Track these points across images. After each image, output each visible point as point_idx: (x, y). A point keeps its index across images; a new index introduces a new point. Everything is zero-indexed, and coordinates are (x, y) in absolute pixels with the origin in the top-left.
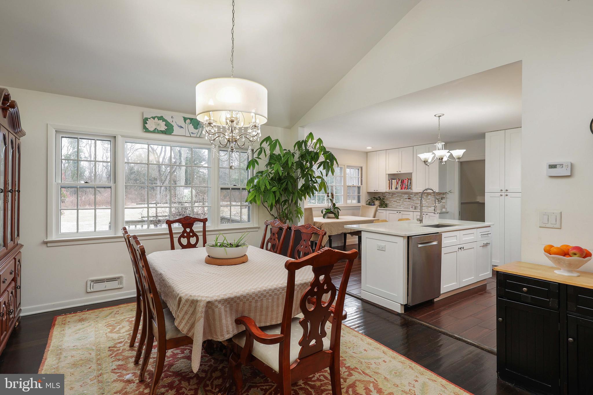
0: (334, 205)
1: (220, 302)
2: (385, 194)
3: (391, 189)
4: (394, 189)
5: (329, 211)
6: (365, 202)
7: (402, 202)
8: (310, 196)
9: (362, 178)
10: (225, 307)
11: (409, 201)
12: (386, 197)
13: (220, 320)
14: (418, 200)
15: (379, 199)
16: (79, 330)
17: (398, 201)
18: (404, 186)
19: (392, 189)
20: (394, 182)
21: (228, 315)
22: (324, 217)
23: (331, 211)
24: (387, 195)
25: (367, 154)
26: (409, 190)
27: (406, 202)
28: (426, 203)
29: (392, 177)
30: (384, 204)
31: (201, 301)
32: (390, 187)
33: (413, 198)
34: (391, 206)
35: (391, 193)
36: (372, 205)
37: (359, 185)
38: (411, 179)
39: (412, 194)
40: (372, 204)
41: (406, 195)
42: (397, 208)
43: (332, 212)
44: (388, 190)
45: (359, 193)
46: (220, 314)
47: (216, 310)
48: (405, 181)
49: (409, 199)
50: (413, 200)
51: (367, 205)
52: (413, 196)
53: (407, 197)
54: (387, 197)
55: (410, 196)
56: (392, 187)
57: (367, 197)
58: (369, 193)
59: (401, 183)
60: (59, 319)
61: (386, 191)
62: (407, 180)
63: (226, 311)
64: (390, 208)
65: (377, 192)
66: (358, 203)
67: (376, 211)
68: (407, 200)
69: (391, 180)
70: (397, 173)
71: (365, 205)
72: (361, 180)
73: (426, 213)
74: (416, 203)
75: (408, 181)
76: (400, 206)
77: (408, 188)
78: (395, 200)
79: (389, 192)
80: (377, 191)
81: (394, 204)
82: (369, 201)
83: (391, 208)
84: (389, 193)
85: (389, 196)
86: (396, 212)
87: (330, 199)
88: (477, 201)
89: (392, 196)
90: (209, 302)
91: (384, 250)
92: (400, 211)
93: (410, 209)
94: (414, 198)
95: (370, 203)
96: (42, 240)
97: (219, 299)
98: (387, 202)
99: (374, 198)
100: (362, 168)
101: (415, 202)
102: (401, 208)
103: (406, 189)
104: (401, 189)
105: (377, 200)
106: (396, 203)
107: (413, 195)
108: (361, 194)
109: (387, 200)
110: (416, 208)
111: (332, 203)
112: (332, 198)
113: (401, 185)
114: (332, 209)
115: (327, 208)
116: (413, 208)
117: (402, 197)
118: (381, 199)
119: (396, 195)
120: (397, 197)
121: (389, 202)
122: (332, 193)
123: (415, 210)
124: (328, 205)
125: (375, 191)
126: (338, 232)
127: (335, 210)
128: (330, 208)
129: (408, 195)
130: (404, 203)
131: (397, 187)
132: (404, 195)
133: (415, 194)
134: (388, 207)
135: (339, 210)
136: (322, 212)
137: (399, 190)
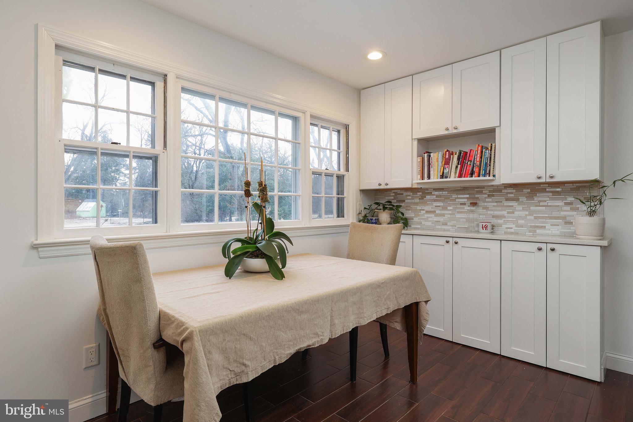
0: (269, 224)
2: (402, 194)
3: (425, 178)
4: (435, 178)
5: (251, 248)
6: (355, 215)
7: (450, 214)
9: (347, 153)
11: (472, 212)
12: (404, 201)
14: (500, 208)
15: (390, 207)
17: (438, 212)
18: (467, 169)
19: (429, 179)
20: (437, 157)
24: (409, 196)
25: (357, 93)
26: (487, 178)
27: (462, 212)
28: (526, 215)
30: (402, 219)
33: (485, 202)
34: (420, 223)
35: (421, 190)
36: (372, 223)
37: (342, 170)
38: (491, 148)
40: (372, 219)
41: (462, 196)
44: (413, 182)
45: (340, 191)
48: (471, 154)
49: (473, 204)
50: (486, 208)
51: (360, 221)
52: (486, 198)
53: (466, 200)
54: (408, 201)
55: (476, 195)
56: (432, 172)
57: (358, 203)
58: (366, 193)
59: (458, 159)
62: (480, 149)
64: (416, 229)
66: (338, 216)
67: (399, 238)
68: (467, 208)
69: (426, 155)
70: (446, 132)
71: (356, 222)
72: (345, 159)
73: (550, 246)
74: (493, 217)
75: (482, 153)
76: (446, 224)
77: (482, 172)
78: (428, 208)
79: (415, 187)
80: (388, 187)
81: (426, 220)
82: (365, 212)
83: (418, 229)
84: (417, 190)
85: (412, 199)
86: (443, 241)
87: (256, 205)
89: (422, 198)
92: (457, 240)
93: (478, 232)
94: (489, 202)
98: (408, 214)
99: (377, 203)
100: (347, 127)
101: (489, 212)
102: (448, 230)
103: (475, 174)
104: (460, 176)
105: (385, 208)
106: (432, 215)
107: (486, 194)
108: (345, 195)
109: (406, 210)
110: (496, 229)
111: (262, 220)
112: (262, 199)
113: (459, 166)
114: (260, 238)
115: (243, 236)
116: (489, 228)
117: (451, 200)
118: (394, 206)
119: (434, 195)
120: (435, 201)
121: (414, 215)
122: (262, 184)
123: (493, 234)
124: (248, 226)
125: (383, 187)
126: (277, 357)
127: (272, 243)
128: (255, 237)
129: (468, 196)
130: (458, 216)
131: (445, 171)
132: (456, 196)
133: (490, 191)
134: (410, 226)
135: (284, 243)
136: (225, 250)
137: (453, 178)
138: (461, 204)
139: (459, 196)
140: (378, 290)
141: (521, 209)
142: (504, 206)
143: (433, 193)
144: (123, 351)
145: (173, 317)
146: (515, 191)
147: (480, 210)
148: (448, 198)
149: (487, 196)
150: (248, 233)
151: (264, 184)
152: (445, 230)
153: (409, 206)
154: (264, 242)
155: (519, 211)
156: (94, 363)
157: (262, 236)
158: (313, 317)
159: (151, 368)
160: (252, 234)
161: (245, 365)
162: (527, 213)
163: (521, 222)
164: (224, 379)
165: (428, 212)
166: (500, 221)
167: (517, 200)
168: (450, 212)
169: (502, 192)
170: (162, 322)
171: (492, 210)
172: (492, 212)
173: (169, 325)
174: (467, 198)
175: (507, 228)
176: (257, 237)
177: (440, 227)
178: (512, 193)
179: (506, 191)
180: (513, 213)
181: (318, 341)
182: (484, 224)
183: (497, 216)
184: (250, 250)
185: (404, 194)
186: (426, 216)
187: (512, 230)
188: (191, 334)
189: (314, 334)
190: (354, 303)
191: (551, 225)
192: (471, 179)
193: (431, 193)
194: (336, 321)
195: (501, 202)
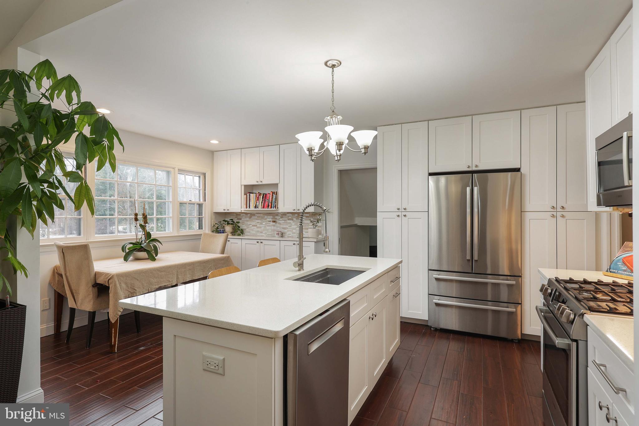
0: (148, 235)
2: (240, 215)
3: (248, 207)
4: (252, 208)
5: (138, 247)
6: (210, 228)
7: (264, 227)
8: (45, 222)
9: (205, 190)
11: (274, 226)
12: (241, 219)
14: (285, 224)
15: (232, 223)
17: (258, 226)
18: (266, 204)
19: (250, 208)
20: (253, 197)
22: (126, 259)
23: (142, 247)
24: (244, 216)
25: (211, 154)
26: (275, 209)
27: (269, 226)
29: (249, 190)
30: (239, 230)
32: (248, 205)
33: (279, 220)
34: (249, 232)
35: (248, 213)
36: (221, 233)
37: (201, 200)
38: (276, 193)
39: (277, 215)
40: (220, 231)
41: (270, 217)
42: (259, 236)
43: (142, 249)
44: (244, 209)
45: (200, 213)
48: (268, 196)
49: (274, 222)
50: (280, 224)
51: (212, 232)
53: (271, 219)
54: (243, 219)
55: (275, 217)
56: (251, 204)
57: (212, 221)
58: (217, 214)
59: (263, 198)
61: (241, 210)
62: (271, 193)
64: (247, 235)
65: (228, 211)
66: (199, 229)
67: (226, 241)
68: (272, 223)
69: (248, 194)
70: (257, 183)
71: (209, 232)
72: (203, 194)
74: (283, 228)
75: (272, 195)
76: (262, 233)
77: (273, 206)
78: (254, 223)
79: (245, 212)
81: (253, 230)
82: (217, 226)
84: (246, 214)
85: (245, 218)
86: (255, 242)
87: (141, 225)
88: (355, 223)
89: (250, 218)
91: (221, 371)
92: (262, 241)
93: (274, 236)
94: (281, 220)
95: (218, 230)
98: (242, 226)
99: (224, 221)
100: (204, 174)
102: (263, 236)
103: (270, 207)
104: (263, 208)
105: (228, 223)
106: (255, 227)
107: (280, 216)
108: (203, 216)
109: (242, 224)
110: (284, 235)
111: (145, 232)
112: (144, 222)
113: (263, 202)
114: (143, 242)
115: (134, 241)
116: (280, 234)
117: (265, 219)
118: (234, 222)
119: (256, 216)
120: (257, 219)
121: (246, 227)
122: (144, 215)
123: (283, 238)
124: (136, 236)
125: (226, 211)
126: (150, 289)
127: (150, 244)
128: (140, 242)
129: (272, 217)
130: (268, 228)
131: (257, 204)
132: (266, 217)
133: (281, 215)
134: (244, 234)
135: (157, 244)
136: (123, 249)
137: (260, 208)
138: (269, 221)
139: (268, 217)
140: (204, 264)
141: (294, 224)
142: (287, 223)
143: (256, 215)
144: (76, 291)
145: (103, 272)
146: (291, 215)
147: (278, 225)
148: (263, 218)
149: (280, 217)
150: (137, 240)
151: (145, 215)
152: (262, 236)
153: (244, 222)
154: (145, 244)
155: (293, 225)
156: (47, 308)
157: (144, 241)
158: (167, 274)
159: (92, 295)
160: (139, 240)
161: (135, 290)
162: (296, 226)
163: (294, 231)
164: (126, 294)
165: (253, 226)
166: (286, 231)
167: (292, 220)
168: (264, 226)
169: (286, 216)
170: (97, 276)
171: (282, 225)
172: (282, 226)
173: (101, 276)
174: (272, 218)
175: (289, 234)
176: (142, 241)
177: (259, 234)
178: (290, 216)
179: (288, 215)
180: (291, 226)
181: (170, 284)
182: (277, 232)
183: (285, 228)
184: (138, 248)
185: (241, 215)
186: (253, 228)
187: (291, 235)
188: (113, 276)
189: (168, 281)
190: (190, 269)
191: (306, 232)
192: (268, 209)
193: (255, 215)
194: (180, 277)
195: (286, 221)
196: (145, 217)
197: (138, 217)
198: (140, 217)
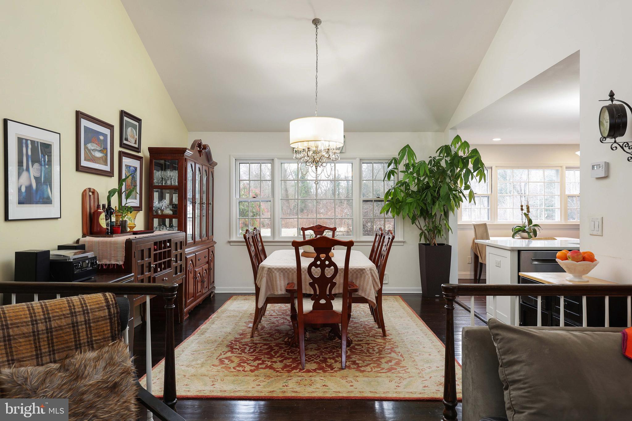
1: (276, 269)
5: (522, 229)
10: (280, 274)
13: (276, 281)
16: (242, 303)
21: (282, 279)
22: (513, 237)
23: (525, 229)
31: (266, 267)
46: (276, 277)
47: (274, 274)
60: (234, 297)
63: (280, 276)
87: (525, 214)
90: (269, 268)
91: (499, 266)
96: (227, 240)
97: (275, 267)
111: (528, 219)
112: (527, 211)
115: (520, 225)
122: (527, 205)
124: (522, 221)
128: (524, 225)
136: (513, 230)
157: (527, 225)
196: (528, 208)
197: (523, 207)
198: (525, 208)
